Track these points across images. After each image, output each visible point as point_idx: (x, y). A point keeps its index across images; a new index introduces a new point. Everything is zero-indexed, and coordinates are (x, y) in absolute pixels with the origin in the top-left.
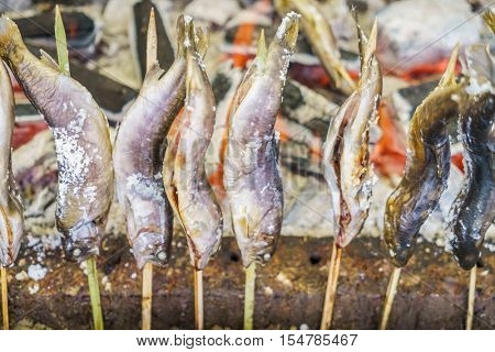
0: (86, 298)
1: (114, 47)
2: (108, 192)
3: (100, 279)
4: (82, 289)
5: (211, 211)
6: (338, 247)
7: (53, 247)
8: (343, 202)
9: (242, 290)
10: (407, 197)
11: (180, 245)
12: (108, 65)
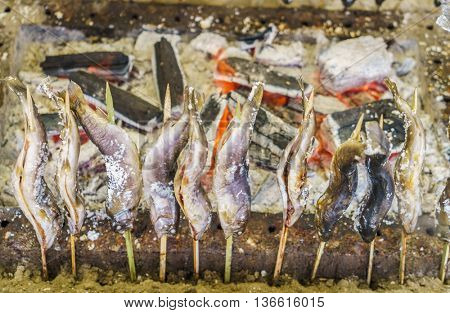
0: (125, 253)
1: (142, 72)
3: (133, 241)
4: (122, 247)
6: (286, 226)
7: (103, 218)
8: (289, 201)
9: (224, 250)
10: (329, 201)
12: (137, 85)
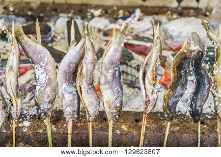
1: (59, 38)
2: (55, 90)
4: (44, 130)
5: (95, 98)
6: (145, 114)
7: (33, 114)
8: (147, 95)
10: (171, 92)
11: (83, 114)
